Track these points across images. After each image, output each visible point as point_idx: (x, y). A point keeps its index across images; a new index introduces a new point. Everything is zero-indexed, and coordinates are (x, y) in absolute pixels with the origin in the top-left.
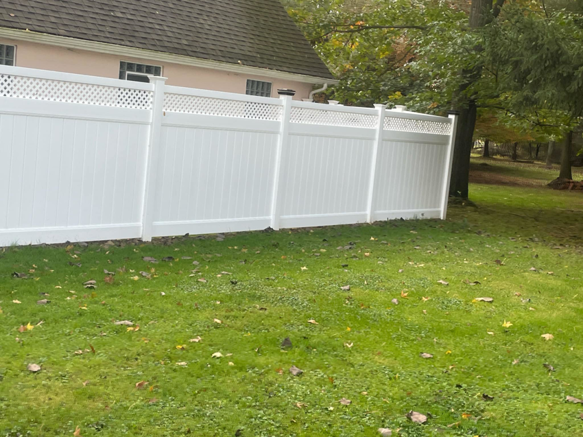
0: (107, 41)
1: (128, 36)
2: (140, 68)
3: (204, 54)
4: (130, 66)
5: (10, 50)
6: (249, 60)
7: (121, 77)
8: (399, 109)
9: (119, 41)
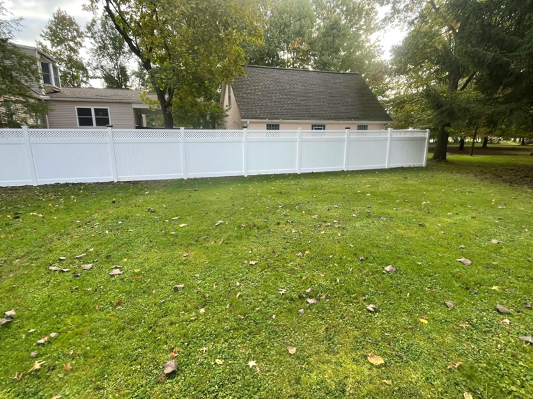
0: (306, 119)
1: (313, 117)
2: (318, 126)
3: (339, 119)
4: (315, 126)
5: (278, 125)
6: (356, 119)
7: (312, 129)
8: (410, 129)
9: (309, 118)
